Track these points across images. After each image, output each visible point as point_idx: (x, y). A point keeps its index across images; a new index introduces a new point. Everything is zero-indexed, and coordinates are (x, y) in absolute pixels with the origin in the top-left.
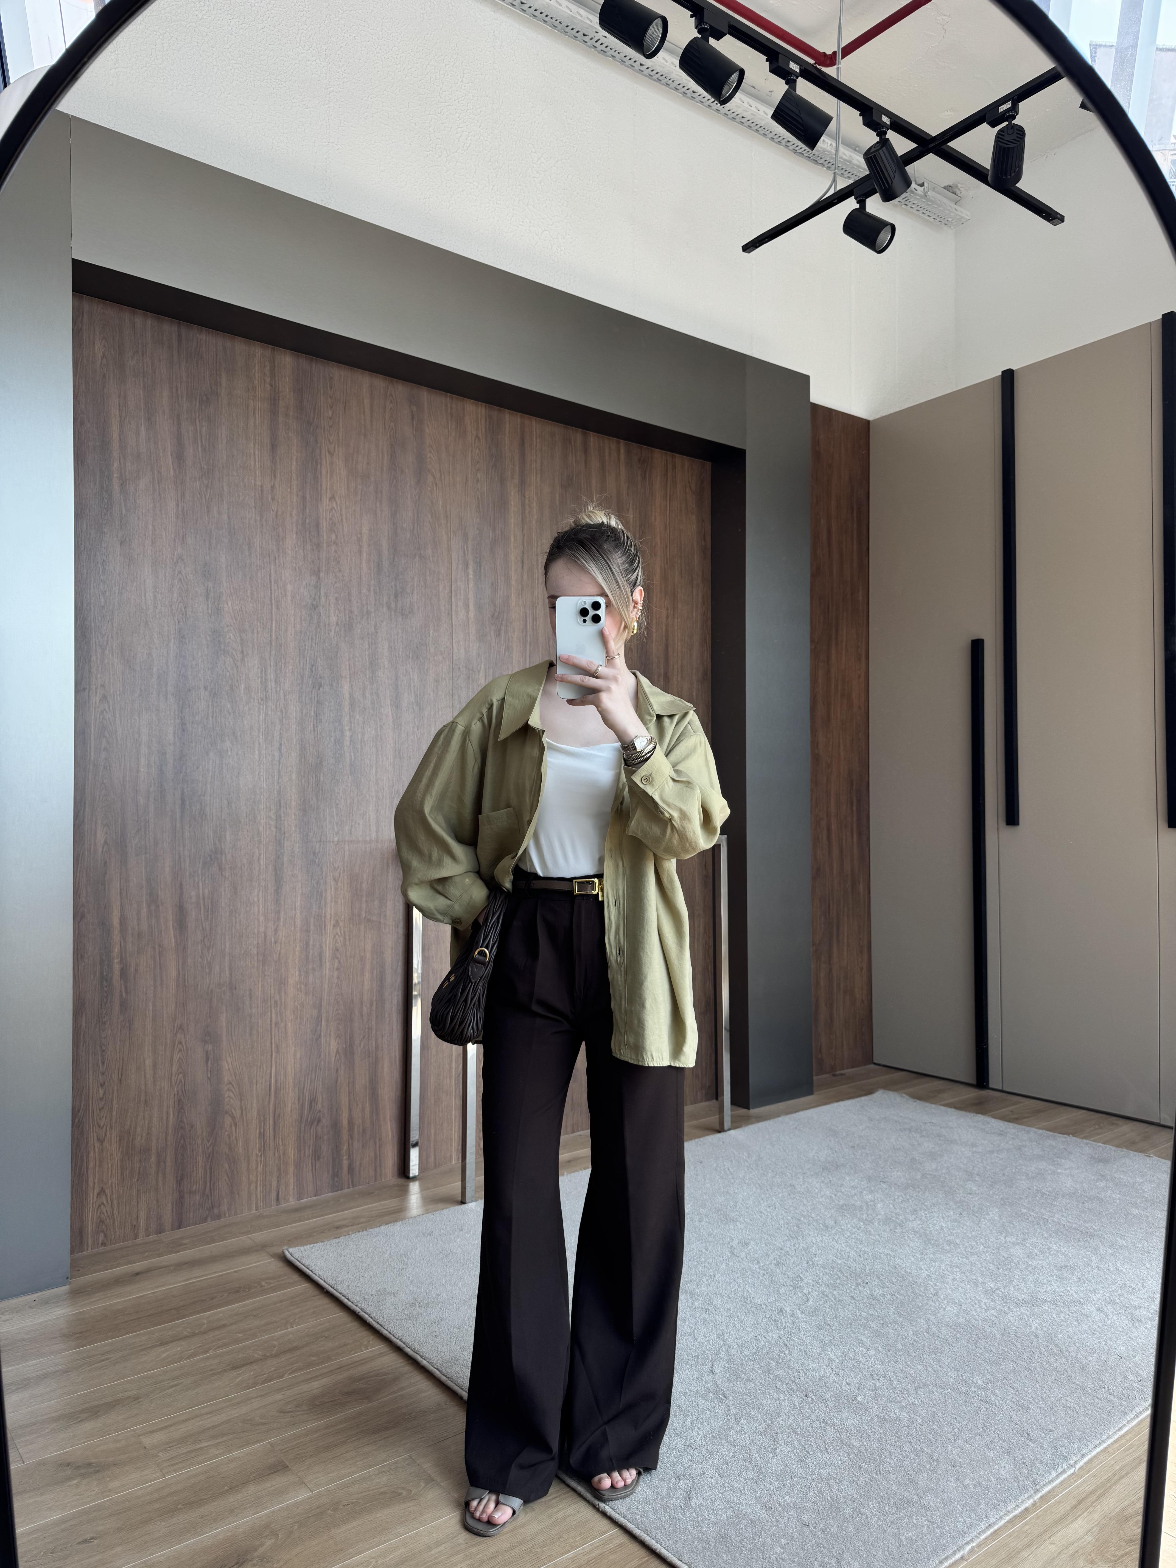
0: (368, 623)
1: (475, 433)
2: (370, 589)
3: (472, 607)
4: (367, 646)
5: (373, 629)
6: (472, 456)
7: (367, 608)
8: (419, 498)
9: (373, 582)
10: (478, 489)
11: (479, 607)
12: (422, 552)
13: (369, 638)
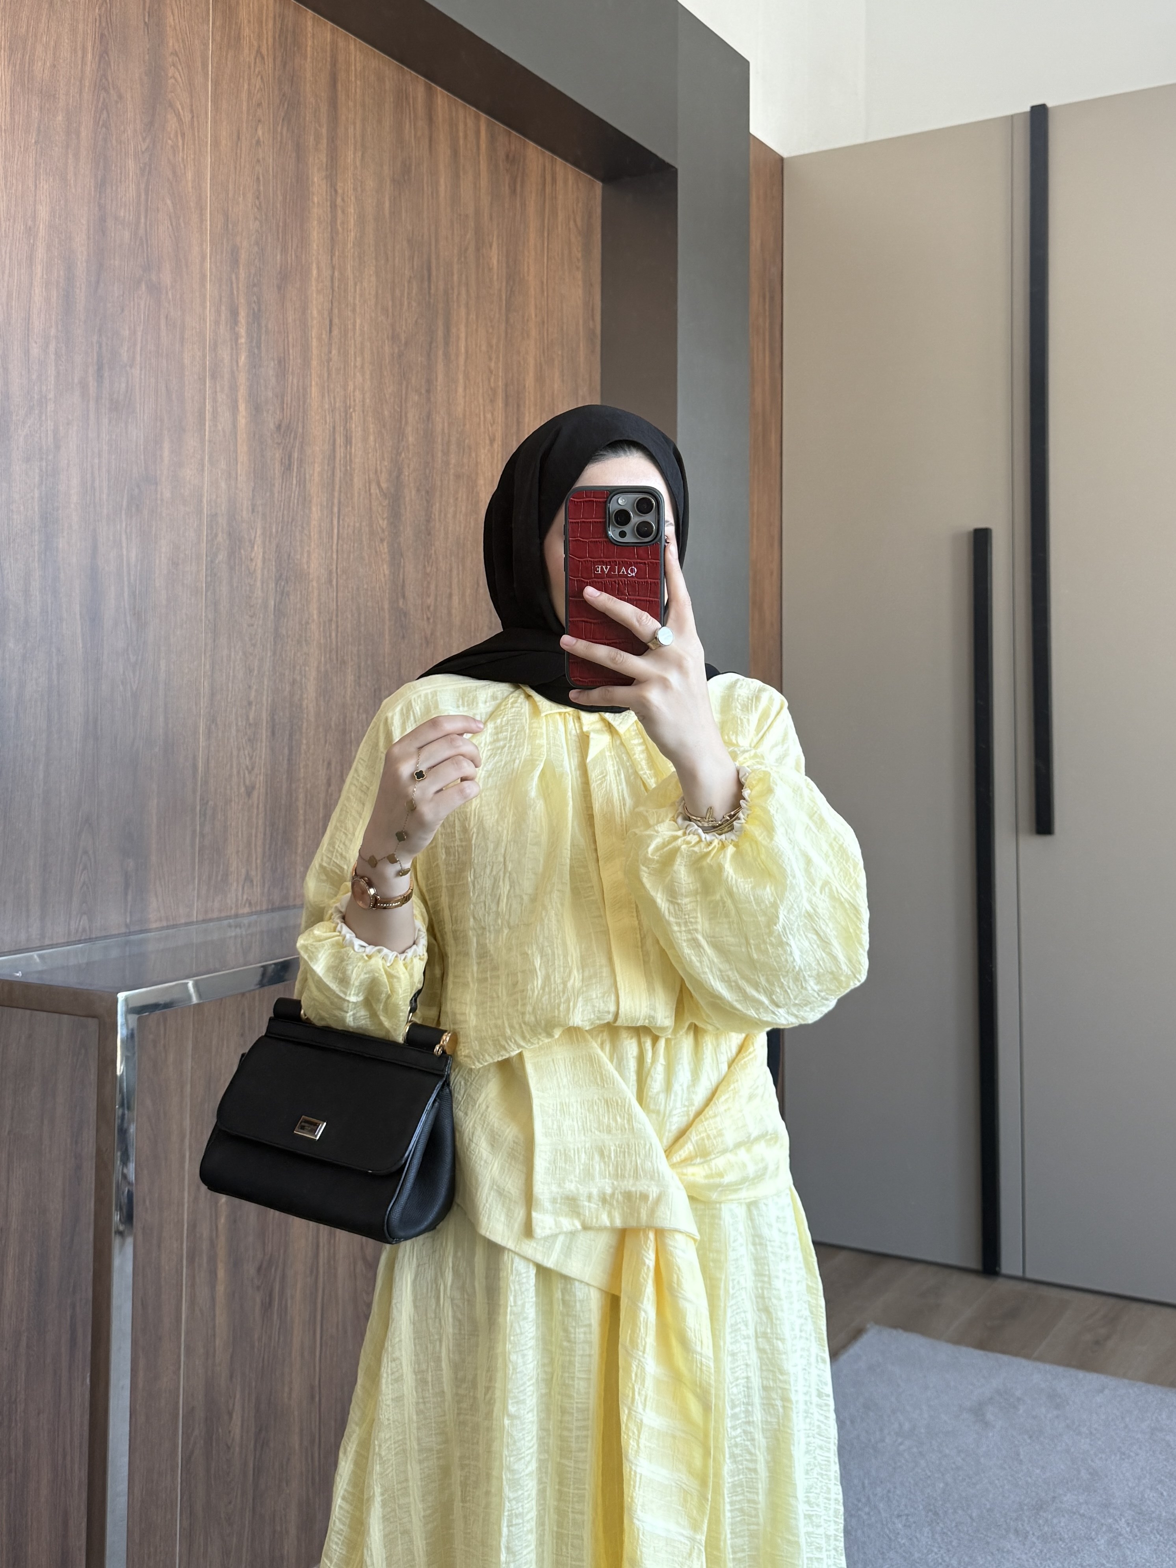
0: (41, 425)
1: (255, 44)
2: (47, 346)
3: (242, 407)
4: (37, 479)
5: (50, 439)
6: (249, 91)
7: (41, 391)
8: (150, 159)
9: (53, 332)
10: (258, 161)
11: (256, 409)
12: (154, 278)
13: (41, 459)
